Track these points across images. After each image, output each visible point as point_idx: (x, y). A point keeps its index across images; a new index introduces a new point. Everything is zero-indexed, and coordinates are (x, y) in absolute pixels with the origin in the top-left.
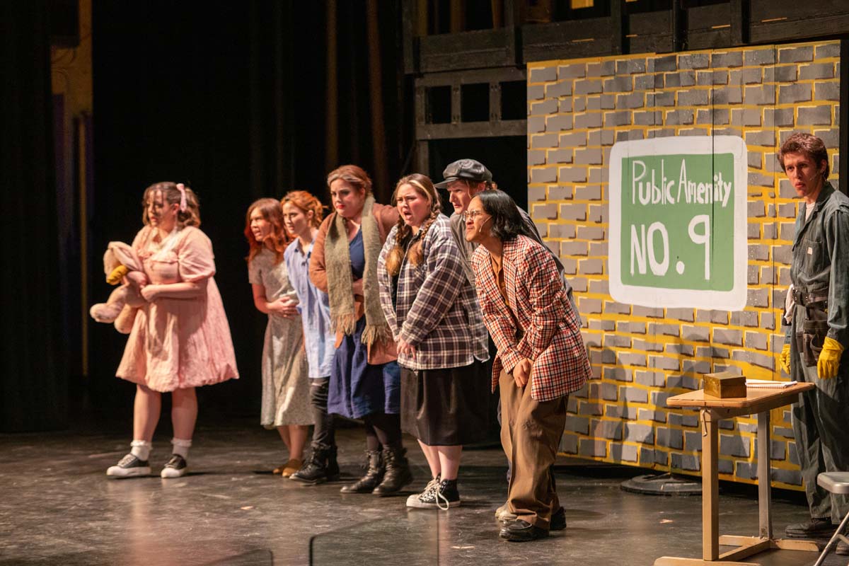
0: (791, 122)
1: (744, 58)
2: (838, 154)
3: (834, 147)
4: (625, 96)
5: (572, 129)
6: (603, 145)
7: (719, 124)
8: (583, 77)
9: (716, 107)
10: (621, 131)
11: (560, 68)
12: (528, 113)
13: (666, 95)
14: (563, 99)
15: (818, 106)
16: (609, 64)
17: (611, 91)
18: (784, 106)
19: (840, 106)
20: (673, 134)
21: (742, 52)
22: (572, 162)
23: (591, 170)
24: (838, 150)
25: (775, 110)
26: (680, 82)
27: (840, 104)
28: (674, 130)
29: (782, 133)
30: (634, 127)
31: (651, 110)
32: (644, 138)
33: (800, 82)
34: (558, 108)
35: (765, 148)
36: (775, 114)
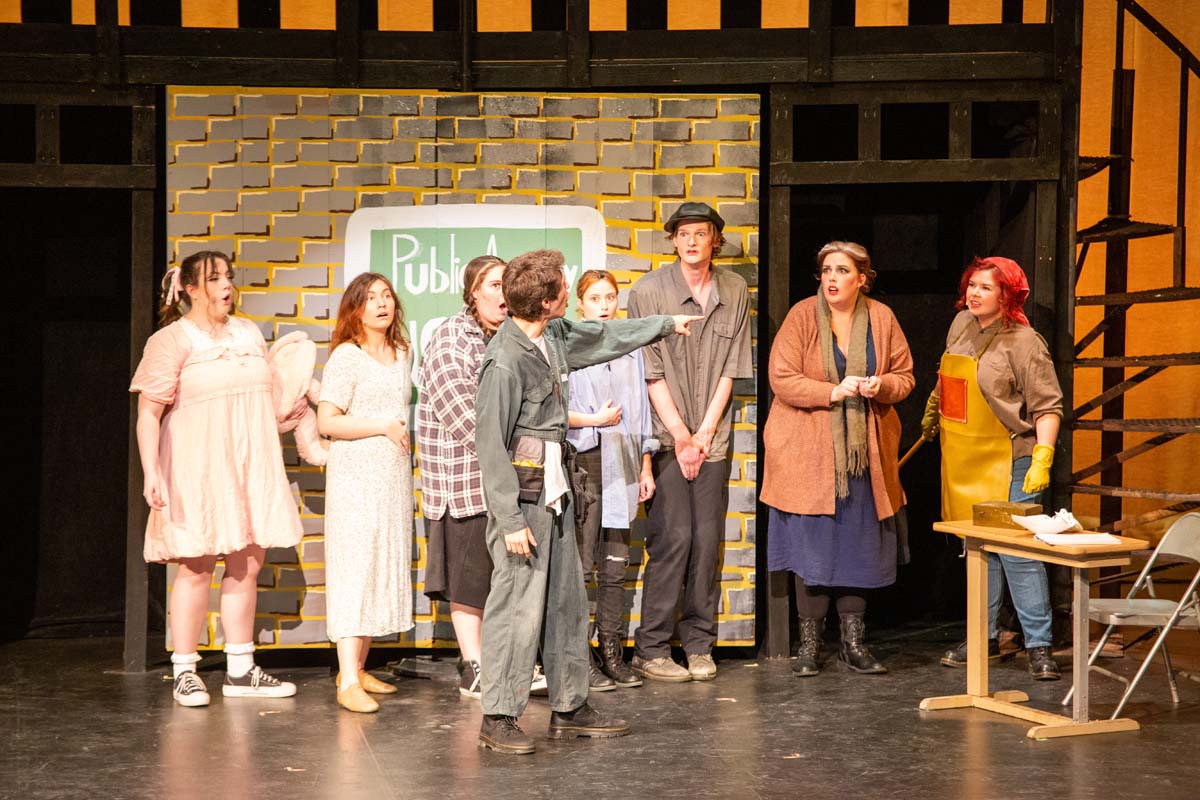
0: (681, 192)
1: (601, 107)
2: (757, 233)
3: (753, 225)
4: (376, 145)
5: (269, 186)
6: (332, 211)
7: (556, 190)
8: (293, 114)
9: (550, 167)
10: (370, 193)
11: (242, 99)
12: (169, 159)
13: (459, 148)
14: (250, 143)
15: (726, 175)
16: (343, 100)
17: (350, 137)
18: (666, 172)
19: (761, 176)
20: (473, 200)
21: (598, 100)
22: (267, 233)
23: (307, 246)
24: (757, 228)
25: (654, 176)
26: (485, 132)
27: (761, 173)
28: (475, 195)
29: (665, 205)
30: (395, 187)
31: (432, 166)
32: (414, 204)
33: (693, 142)
34: (236, 155)
35: (637, 223)
36: (654, 181)
